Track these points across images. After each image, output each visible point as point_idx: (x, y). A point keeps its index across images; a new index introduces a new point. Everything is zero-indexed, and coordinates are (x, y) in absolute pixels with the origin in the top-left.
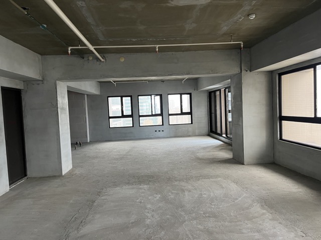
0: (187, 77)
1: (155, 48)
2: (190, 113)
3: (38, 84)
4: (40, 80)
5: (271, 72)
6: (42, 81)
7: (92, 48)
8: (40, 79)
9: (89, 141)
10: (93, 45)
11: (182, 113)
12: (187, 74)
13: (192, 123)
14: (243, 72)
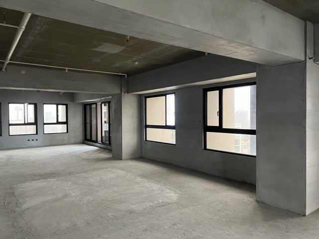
0: (63, 91)
1: (65, 70)
2: (66, 123)
5: (140, 95)
11: (58, 123)
13: (67, 132)
14: (123, 93)
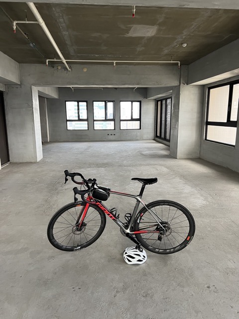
0: (137, 86)
1: (113, 63)
2: (139, 120)
3: (17, 88)
4: (19, 85)
5: (203, 86)
6: (20, 85)
7: (64, 61)
8: (19, 83)
9: (49, 141)
10: (65, 59)
11: (132, 120)
12: (137, 84)
13: (140, 129)
14: (182, 85)
